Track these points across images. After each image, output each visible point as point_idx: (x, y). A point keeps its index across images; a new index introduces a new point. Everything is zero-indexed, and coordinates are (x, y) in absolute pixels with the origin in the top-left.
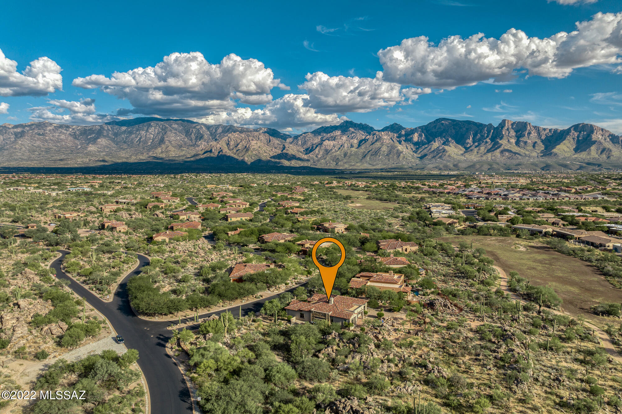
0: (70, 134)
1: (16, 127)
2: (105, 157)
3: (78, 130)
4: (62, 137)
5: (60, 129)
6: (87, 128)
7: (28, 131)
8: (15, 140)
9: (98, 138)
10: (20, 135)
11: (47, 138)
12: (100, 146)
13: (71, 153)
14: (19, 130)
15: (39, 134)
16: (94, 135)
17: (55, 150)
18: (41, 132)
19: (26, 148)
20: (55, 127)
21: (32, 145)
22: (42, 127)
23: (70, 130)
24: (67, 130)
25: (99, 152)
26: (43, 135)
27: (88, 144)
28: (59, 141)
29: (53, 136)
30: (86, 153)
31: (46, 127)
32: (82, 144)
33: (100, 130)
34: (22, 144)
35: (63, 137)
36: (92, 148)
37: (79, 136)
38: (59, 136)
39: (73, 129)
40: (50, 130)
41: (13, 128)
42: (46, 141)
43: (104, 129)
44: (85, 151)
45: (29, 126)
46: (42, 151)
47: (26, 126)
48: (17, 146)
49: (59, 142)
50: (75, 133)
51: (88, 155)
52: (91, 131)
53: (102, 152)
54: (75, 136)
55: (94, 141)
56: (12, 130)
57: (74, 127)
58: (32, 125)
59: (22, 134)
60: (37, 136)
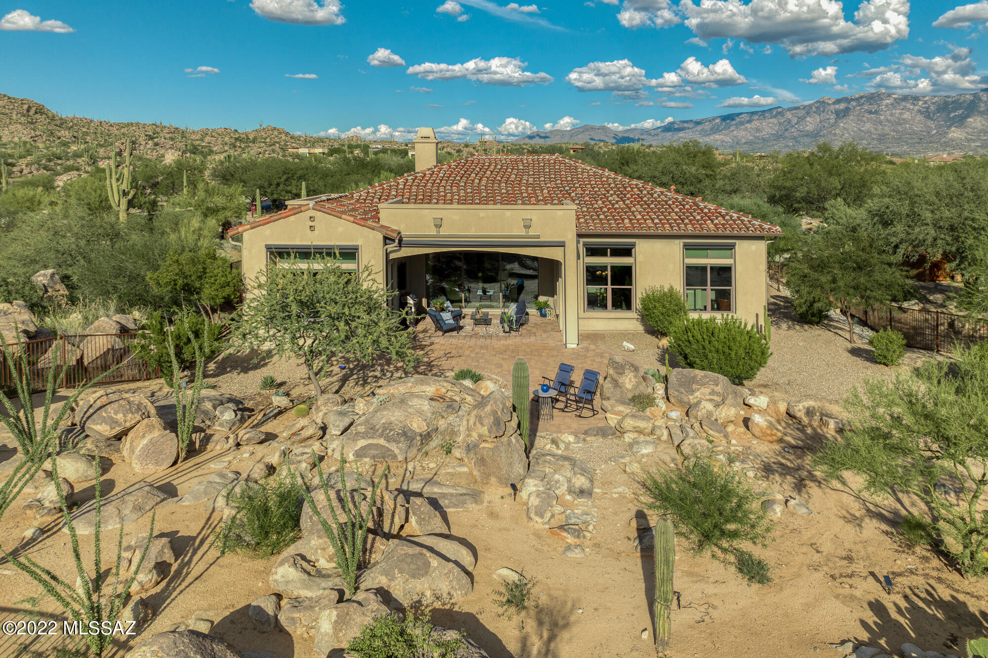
0: (919, 111)
1: (838, 101)
2: (979, 149)
3: (934, 103)
4: (905, 116)
5: (904, 103)
6: (950, 100)
7: (854, 107)
8: (836, 122)
9: (968, 116)
10: (841, 115)
11: (882, 118)
12: (970, 130)
13: (919, 143)
14: (842, 106)
15: (870, 112)
16: (960, 112)
17: (893, 138)
18: (874, 108)
19: (850, 134)
20: (895, 99)
21: (859, 130)
22: (876, 101)
23: (920, 103)
24: (914, 104)
25: (968, 140)
26: (876, 112)
27: (949, 127)
28: (900, 122)
29: (891, 115)
30: (945, 142)
31: (882, 99)
32: (938, 127)
33: (972, 102)
34: (844, 128)
35: (907, 115)
36: (955, 133)
37: (934, 114)
38: (901, 113)
39: (925, 102)
40: (887, 106)
41: (834, 103)
42: (881, 123)
43: (980, 100)
44: (944, 139)
45: (857, 99)
46: (873, 139)
47: (852, 100)
48: (838, 131)
49: (899, 124)
50: (928, 108)
51: (947, 146)
52: (957, 105)
53: (974, 141)
54: (927, 114)
55: (960, 121)
56: (832, 107)
57: (927, 98)
58: (861, 97)
59: (846, 112)
60: (867, 115)
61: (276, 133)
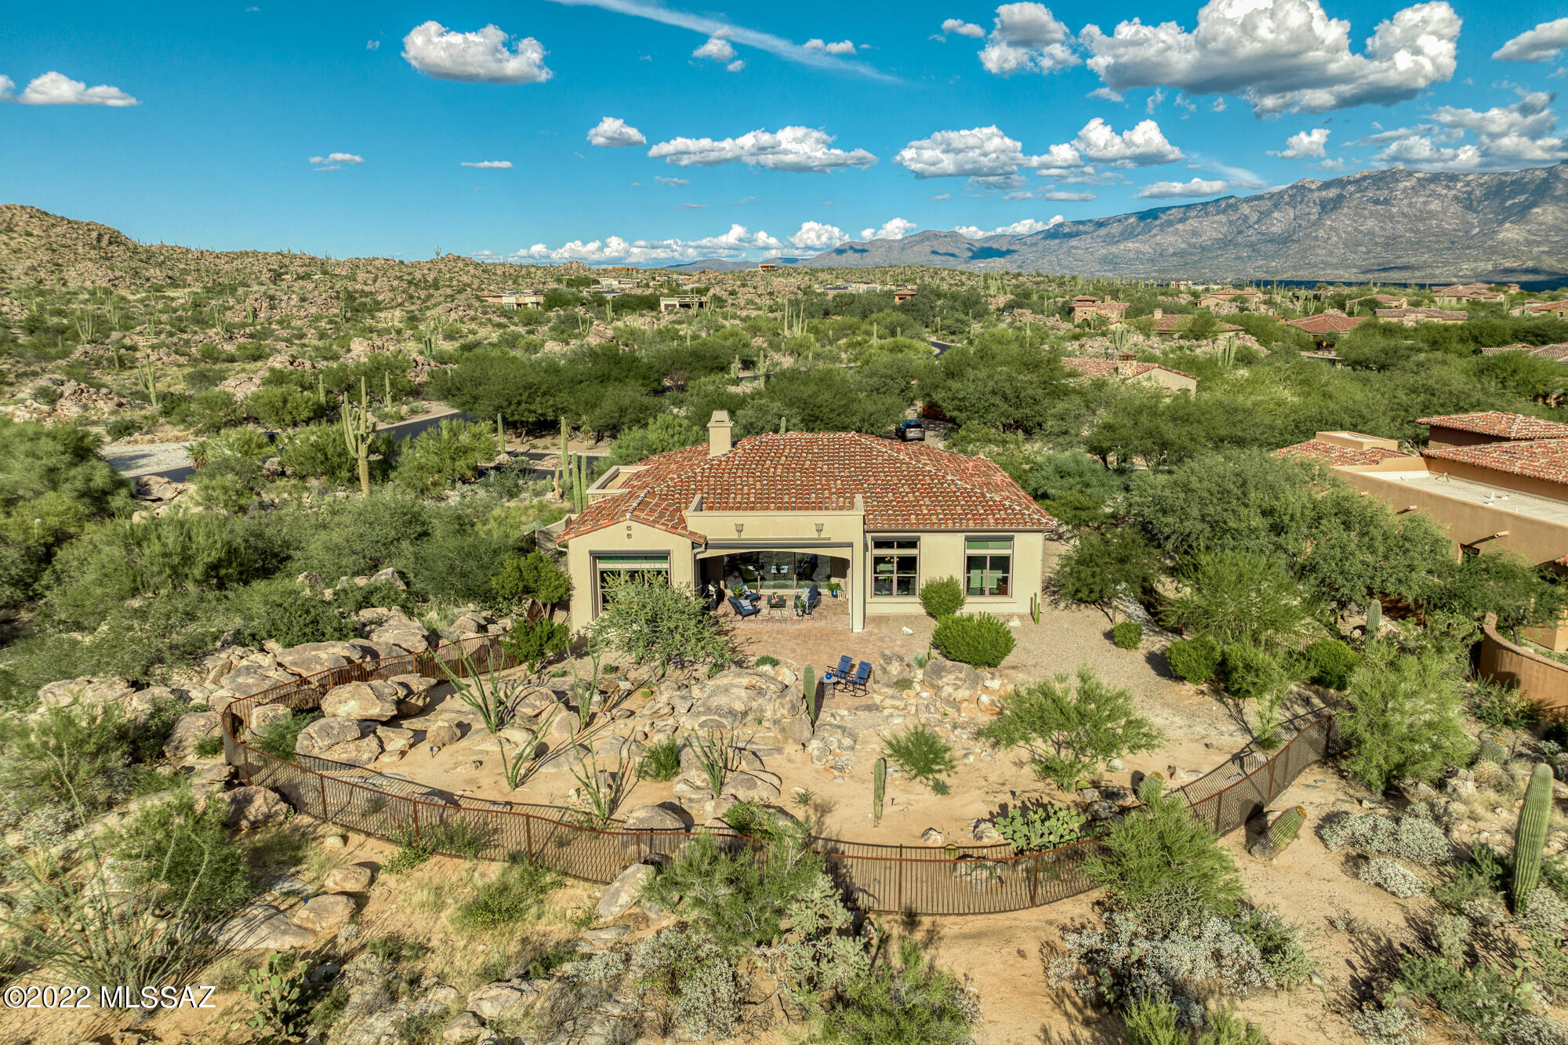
0: (1456, 198)
1: (1326, 186)
2: (1544, 257)
3: (1482, 185)
4: (1432, 207)
5: (1432, 186)
6: (1509, 179)
7: (1351, 194)
8: (1320, 219)
9: (1534, 205)
10: (1328, 207)
11: (1394, 210)
12: (1534, 227)
13: (1449, 249)
14: (1332, 193)
15: (1377, 202)
16: (1523, 198)
17: (1409, 241)
18: (1382, 195)
19: (1340, 238)
20: (1419, 179)
21: (1356, 230)
22: (1387, 183)
23: (1459, 185)
24: (1449, 188)
25: (1529, 243)
26: (1386, 202)
27: (1501, 223)
28: (1424, 216)
29: (1410, 205)
30: (1490, 247)
31: (1397, 181)
32: (1483, 223)
33: (1545, 181)
34: (1332, 228)
35: (1435, 206)
36: (1511, 233)
37: (1480, 202)
38: (1425, 203)
39: (1468, 184)
40: (1404, 191)
41: (1319, 189)
42: (1391, 218)
43: (1557, 177)
44: (1490, 243)
45: (1357, 182)
46: (1376, 244)
47: (1349, 182)
48: (1321, 233)
49: (1421, 219)
50: (1470, 193)
51: (1493, 253)
52: (1518, 186)
53: (1539, 244)
54: (1468, 203)
55: (1521, 213)
56: (1316, 194)
57: (1471, 177)
58: (1364, 178)
59: (1337, 203)
60: (1371, 207)
61: (460, 264)
